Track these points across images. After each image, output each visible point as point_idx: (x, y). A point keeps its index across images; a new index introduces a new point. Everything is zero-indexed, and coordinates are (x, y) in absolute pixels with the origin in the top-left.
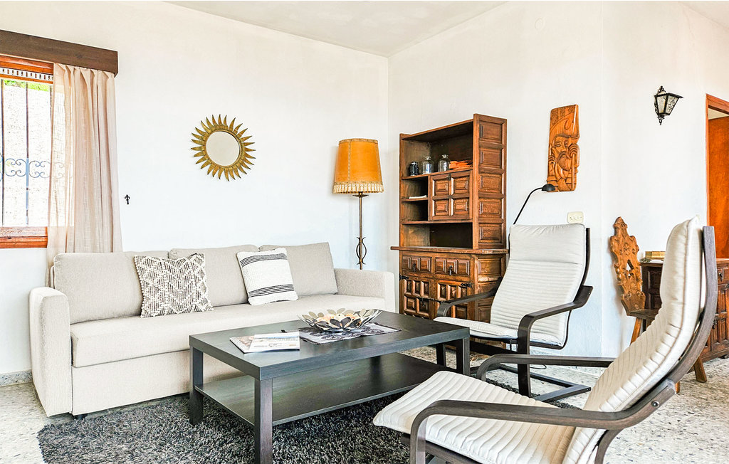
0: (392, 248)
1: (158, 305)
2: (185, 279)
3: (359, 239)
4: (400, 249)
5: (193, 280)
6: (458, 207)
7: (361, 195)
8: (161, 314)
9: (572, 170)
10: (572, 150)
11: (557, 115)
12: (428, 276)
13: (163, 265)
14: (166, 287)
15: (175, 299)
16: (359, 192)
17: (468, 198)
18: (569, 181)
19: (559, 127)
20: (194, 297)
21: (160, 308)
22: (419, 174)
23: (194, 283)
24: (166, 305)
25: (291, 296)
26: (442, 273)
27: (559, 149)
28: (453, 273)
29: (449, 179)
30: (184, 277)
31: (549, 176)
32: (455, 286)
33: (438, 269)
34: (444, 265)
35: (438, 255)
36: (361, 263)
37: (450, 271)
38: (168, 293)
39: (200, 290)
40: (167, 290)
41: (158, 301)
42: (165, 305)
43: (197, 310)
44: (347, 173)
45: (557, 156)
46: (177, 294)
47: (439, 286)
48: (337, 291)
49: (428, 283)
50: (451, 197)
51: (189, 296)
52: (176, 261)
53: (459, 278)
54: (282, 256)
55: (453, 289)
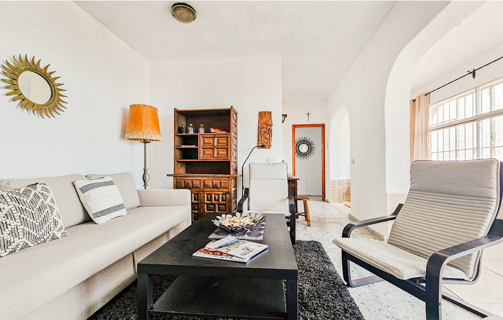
0: (168, 175)
1: (10, 243)
2: (39, 209)
3: (144, 170)
4: (175, 176)
5: (49, 209)
6: (220, 153)
7: (145, 142)
8: (13, 251)
9: (269, 139)
10: (269, 132)
11: (262, 115)
12: (198, 190)
13: (7, 198)
14: (19, 220)
15: (31, 232)
16: (144, 140)
17: (227, 149)
18: (268, 144)
19: (263, 120)
20: (52, 226)
21: (13, 245)
22: (187, 133)
23: (50, 212)
24: (21, 240)
25: (123, 212)
26: (210, 188)
27: (264, 130)
28: (218, 188)
29: (214, 138)
30: (37, 207)
31: (258, 141)
32: (218, 194)
33: (205, 186)
34: (210, 184)
35: (206, 178)
36: (145, 185)
37: (215, 187)
38: (22, 227)
39: (57, 219)
40: (20, 224)
41: (9, 238)
42: (19, 241)
43: (54, 238)
44: (142, 126)
45: (263, 133)
46: (34, 227)
47: (206, 195)
48: (139, 205)
49: (198, 194)
50: (215, 147)
51: (47, 226)
52: (21, 192)
53: (221, 190)
54: (110, 183)
55: (216, 196)
